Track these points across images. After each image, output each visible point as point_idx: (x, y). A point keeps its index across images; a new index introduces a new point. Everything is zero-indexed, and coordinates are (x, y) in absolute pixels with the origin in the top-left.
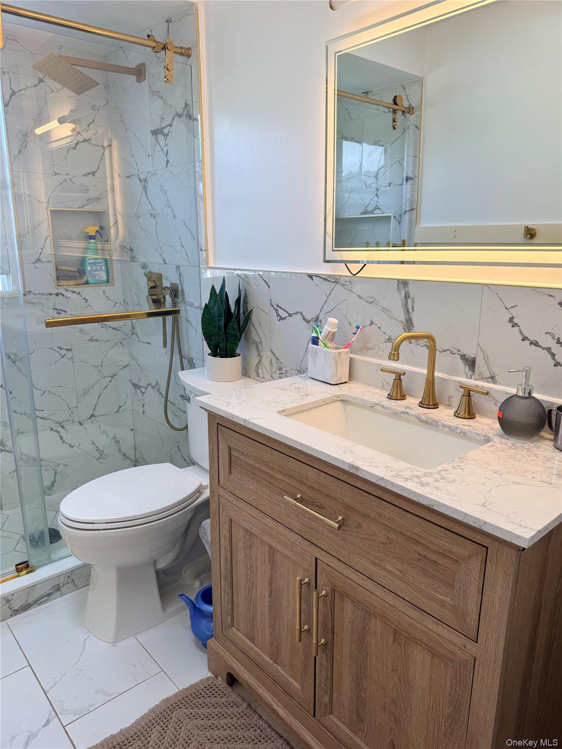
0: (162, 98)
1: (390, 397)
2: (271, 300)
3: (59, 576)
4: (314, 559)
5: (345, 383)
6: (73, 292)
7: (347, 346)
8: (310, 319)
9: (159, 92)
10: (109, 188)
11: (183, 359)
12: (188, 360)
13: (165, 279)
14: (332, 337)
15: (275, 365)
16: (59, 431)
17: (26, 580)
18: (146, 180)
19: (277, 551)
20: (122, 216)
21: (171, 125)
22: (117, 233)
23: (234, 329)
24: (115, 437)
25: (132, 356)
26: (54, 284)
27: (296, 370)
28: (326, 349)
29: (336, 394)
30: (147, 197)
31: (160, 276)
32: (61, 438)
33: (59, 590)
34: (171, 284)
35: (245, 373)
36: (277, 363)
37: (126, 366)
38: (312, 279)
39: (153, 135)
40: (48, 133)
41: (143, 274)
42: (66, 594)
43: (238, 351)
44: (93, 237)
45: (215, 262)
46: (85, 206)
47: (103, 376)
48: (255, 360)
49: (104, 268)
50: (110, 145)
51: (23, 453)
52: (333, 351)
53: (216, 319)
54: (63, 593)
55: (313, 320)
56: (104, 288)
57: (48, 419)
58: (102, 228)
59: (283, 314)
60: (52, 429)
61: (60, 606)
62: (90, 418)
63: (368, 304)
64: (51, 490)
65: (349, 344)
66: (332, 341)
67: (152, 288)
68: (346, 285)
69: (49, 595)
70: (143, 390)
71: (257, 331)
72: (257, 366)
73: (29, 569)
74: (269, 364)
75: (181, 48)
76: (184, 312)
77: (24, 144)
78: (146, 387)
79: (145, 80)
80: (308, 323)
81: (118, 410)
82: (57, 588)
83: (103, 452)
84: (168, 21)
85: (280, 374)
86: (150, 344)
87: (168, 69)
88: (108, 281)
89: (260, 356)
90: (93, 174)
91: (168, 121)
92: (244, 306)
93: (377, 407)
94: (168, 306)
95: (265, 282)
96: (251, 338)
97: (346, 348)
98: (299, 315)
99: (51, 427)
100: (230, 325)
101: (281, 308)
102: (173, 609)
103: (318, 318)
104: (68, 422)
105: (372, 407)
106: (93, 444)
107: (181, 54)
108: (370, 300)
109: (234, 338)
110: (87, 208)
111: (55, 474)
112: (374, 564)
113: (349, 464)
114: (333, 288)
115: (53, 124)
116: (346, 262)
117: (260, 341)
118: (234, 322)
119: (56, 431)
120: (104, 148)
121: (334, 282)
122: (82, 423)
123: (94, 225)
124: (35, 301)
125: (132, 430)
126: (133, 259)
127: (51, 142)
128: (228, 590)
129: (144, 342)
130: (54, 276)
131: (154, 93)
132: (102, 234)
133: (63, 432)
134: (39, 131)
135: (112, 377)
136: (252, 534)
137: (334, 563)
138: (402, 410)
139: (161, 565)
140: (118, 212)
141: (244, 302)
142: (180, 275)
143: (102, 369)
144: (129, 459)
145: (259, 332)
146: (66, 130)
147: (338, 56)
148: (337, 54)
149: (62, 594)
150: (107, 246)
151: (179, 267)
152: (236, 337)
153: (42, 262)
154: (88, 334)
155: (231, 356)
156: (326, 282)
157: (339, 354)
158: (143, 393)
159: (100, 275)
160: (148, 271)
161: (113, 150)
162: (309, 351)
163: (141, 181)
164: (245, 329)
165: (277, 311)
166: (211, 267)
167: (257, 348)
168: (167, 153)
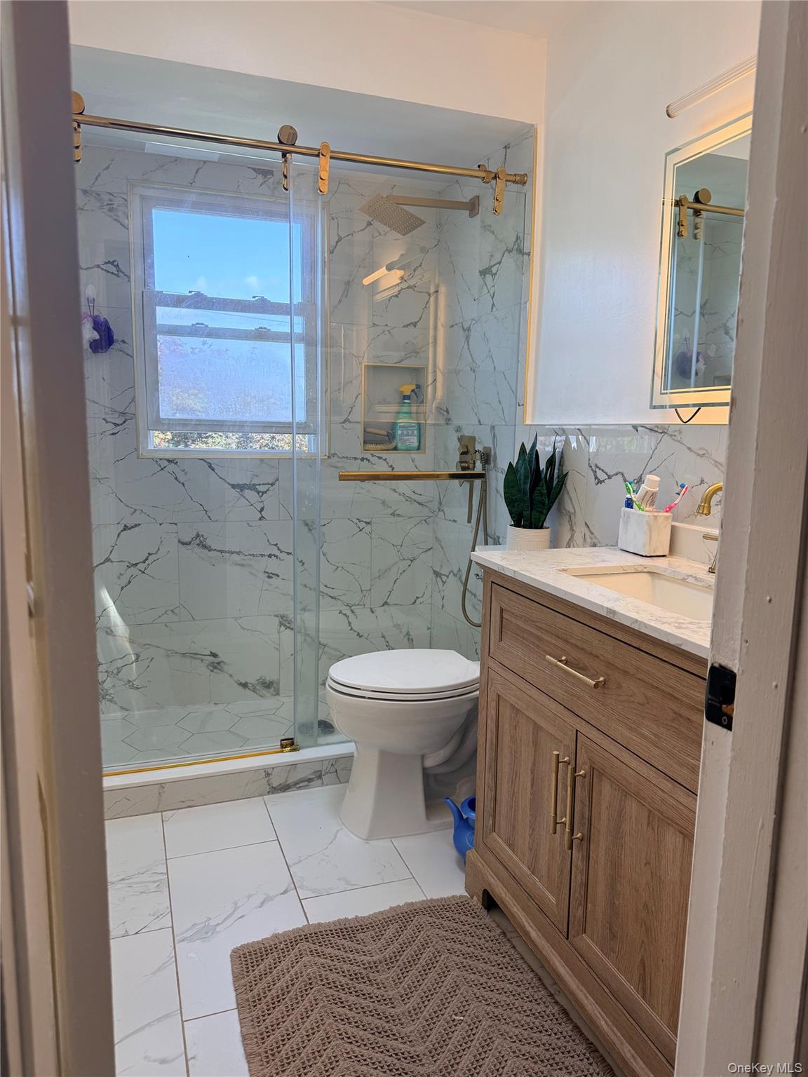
0: (493, 233)
1: (710, 570)
2: (589, 460)
3: (322, 761)
4: (575, 732)
5: (664, 556)
6: (380, 458)
7: (668, 509)
9: (490, 226)
10: (431, 340)
11: (489, 538)
13: (478, 442)
14: (651, 499)
16: (348, 614)
17: (288, 757)
18: (469, 329)
19: (541, 728)
20: (442, 373)
21: (500, 263)
22: (436, 392)
23: (542, 495)
24: (408, 634)
25: (436, 538)
26: (360, 447)
28: (640, 512)
29: (643, 564)
31: (473, 439)
32: (350, 624)
33: (320, 777)
34: (484, 448)
35: (555, 544)
36: (591, 538)
37: (429, 549)
38: (637, 431)
39: (481, 275)
40: (375, 284)
41: (456, 438)
42: (327, 785)
43: (546, 523)
44: (405, 397)
45: (533, 418)
46: (403, 360)
47: (401, 558)
48: (567, 535)
49: (415, 432)
50: (437, 292)
52: (648, 514)
53: (522, 482)
54: (325, 783)
55: (635, 481)
56: (413, 456)
57: (339, 599)
58: (418, 387)
59: (601, 476)
60: (341, 612)
61: (319, 795)
62: (382, 606)
63: (699, 457)
66: (652, 504)
67: (463, 453)
68: (675, 436)
69: (310, 780)
70: (444, 578)
71: (571, 499)
72: (569, 543)
73: (294, 747)
74: (582, 540)
75: (515, 175)
76: (495, 481)
77: (345, 294)
78: (447, 574)
79: (478, 214)
81: (415, 602)
82: (320, 775)
84: (506, 147)
86: (456, 521)
87: (497, 200)
88: (419, 447)
89: (573, 530)
90: (415, 324)
91: (497, 257)
92: (559, 469)
94: (479, 468)
95: (585, 438)
96: (565, 509)
97: (667, 512)
98: (619, 477)
99: (341, 609)
100: (538, 490)
101: (600, 469)
103: (642, 479)
104: (359, 607)
105: (683, 579)
106: (383, 637)
107: (515, 182)
108: (701, 452)
109: (541, 506)
110: (405, 364)
112: (631, 729)
113: (607, 608)
114: (661, 440)
115: (382, 272)
116: (676, 407)
117: (573, 511)
118: (543, 486)
119: (345, 615)
120: (429, 295)
121: (661, 433)
122: (374, 610)
123: (410, 384)
125: (429, 628)
126: (448, 421)
127: (379, 293)
128: (492, 783)
129: (450, 520)
130: (362, 439)
131: (486, 228)
132: (417, 394)
133: (352, 618)
134: (367, 281)
135: (412, 561)
136: (518, 710)
137: (593, 734)
139: (429, 763)
140: (440, 370)
141: (560, 462)
142: (494, 436)
143: (401, 550)
145: (573, 500)
146: (395, 277)
147: (677, 168)
148: (676, 166)
149: (323, 783)
150: (421, 409)
151: (494, 427)
152: (544, 504)
153: (350, 422)
154: (391, 507)
155: (536, 528)
156: (653, 433)
157: (656, 517)
158: (444, 583)
159: (411, 440)
160: (462, 434)
161: (440, 298)
162: (622, 515)
163: (464, 330)
164: (557, 497)
165: (595, 472)
166: (527, 425)
167: (570, 520)
168: (494, 295)
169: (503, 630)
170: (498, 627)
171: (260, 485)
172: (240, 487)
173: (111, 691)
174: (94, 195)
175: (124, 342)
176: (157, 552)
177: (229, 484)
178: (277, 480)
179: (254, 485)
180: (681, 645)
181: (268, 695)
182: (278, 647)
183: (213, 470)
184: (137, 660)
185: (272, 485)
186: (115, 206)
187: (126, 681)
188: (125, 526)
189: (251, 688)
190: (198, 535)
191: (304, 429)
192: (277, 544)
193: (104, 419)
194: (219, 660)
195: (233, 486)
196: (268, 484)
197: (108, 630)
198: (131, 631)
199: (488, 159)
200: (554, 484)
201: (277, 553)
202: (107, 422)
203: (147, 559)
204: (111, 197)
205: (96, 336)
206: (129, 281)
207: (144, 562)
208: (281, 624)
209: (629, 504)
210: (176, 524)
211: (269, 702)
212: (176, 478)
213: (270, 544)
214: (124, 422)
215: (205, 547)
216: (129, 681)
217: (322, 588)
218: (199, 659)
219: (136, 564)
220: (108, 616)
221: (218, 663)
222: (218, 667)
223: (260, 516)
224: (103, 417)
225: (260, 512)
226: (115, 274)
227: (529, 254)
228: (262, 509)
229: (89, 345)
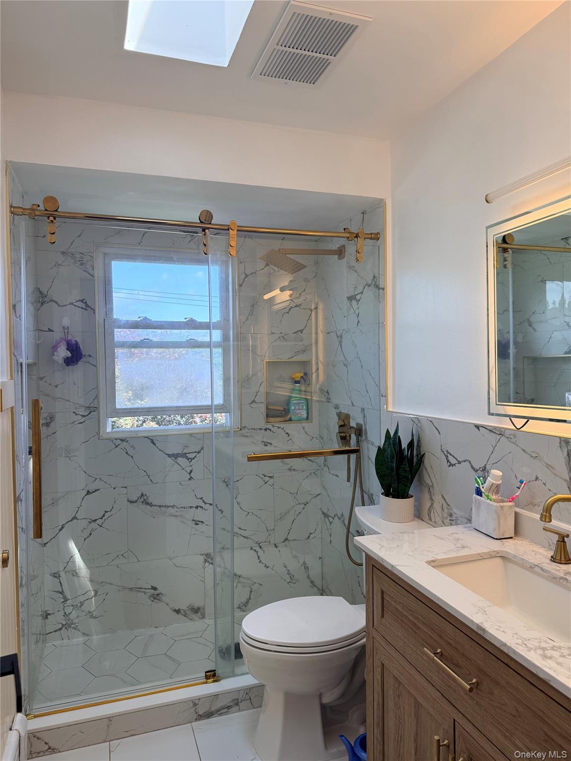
0: (356, 272)
1: (553, 559)
2: (441, 446)
3: (238, 691)
4: (452, 720)
5: (511, 538)
6: (278, 428)
7: (511, 500)
8: (478, 468)
9: (354, 267)
10: (313, 342)
11: (364, 494)
12: (369, 496)
13: (352, 419)
14: (496, 489)
15: (446, 511)
16: (257, 550)
17: (212, 688)
18: (341, 336)
19: (422, 705)
20: (323, 365)
21: (362, 293)
22: (318, 378)
23: (406, 471)
24: (304, 563)
25: (323, 486)
26: (264, 421)
27: (466, 518)
28: (488, 501)
29: (495, 550)
30: (342, 350)
31: (348, 417)
32: (259, 557)
33: (237, 704)
34: (357, 424)
35: (418, 515)
36: (448, 509)
38: (479, 430)
39: (348, 300)
40: (272, 299)
41: (335, 413)
42: (243, 710)
43: (410, 493)
44: (296, 382)
45: (394, 407)
46: (293, 357)
47: (297, 503)
48: (428, 504)
49: (305, 407)
50: (316, 308)
51: (226, 568)
52: (495, 504)
53: (389, 460)
54: (241, 709)
55: (481, 469)
56: (303, 425)
57: (249, 538)
58: (305, 374)
59: (453, 461)
60: (251, 549)
61: (236, 720)
62: (284, 542)
63: (532, 458)
64: (246, 606)
65: (513, 499)
66: (497, 493)
67: (341, 426)
68: (511, 438)
69: (229, 707)
70: (331, 519)
71: (429, 475)
72: (429, 510)
73: (216, 678)
74: (440, 509)
75: (371, 234)
76: (366, 450)
77: (251, 313)
78: (333, 517)
79: (344, 257)
80: (476, 471)
81: (309, 537)
82: (237, 703)
83: (293, 576)
84: (363, 214)
85: (451, 520)
86: (338, 476)
87: (359, 252)
88: (307, 418)
89: (432, 500)
90: (301, 331)
91: (360, 289)
92: (417, 449)
93: (537, 569)
94: (353, 445)
95: (436, 428)
96: (424, 481)
97: (510, 502)
98: (467, 463)
99: (251, 546)
100: (402, 468)
101: (450, 455)
102: (335, 750)
103: (485, 468)
104: (266, 543)
105: (532, 568)
106: (285, 567)
107: (371, 239)
108: (534, 455)
109: (405, 480)
110: (295, 359)
111: (251, 592)
112: (505, 736)
113: (477, 624)
114: (499, 440)
115: (277, 292)
116: (510, 416)
117: (431, 485)
118: (406, 465)
119: (255, 550)
120: (311, 310)
121: (499, 435)
122: (277, 545)
123: (299, 372)
124: (248, 434)
125: (320, 558)
126: (329, 400)
127: (276, 305)
128: (380, 739)
129: (333, 474)
130: (265, 414)
131: (351, 267)
132: (305, 378)
133: (260, 552)
134: (266, 297)
135: (305, 505)
136: (400, 682)
137: (469, 728)
138: (562, 575)
139: (326, 700)
140: (320, 361)
141: (418, 446)
142: (364, 416)
143: (297, 496)
144: (316, 587)
145: (431, 476)
146: (286, 295)
147: (496, 238)
148: (495, 237)
149: (240, 709)
150: (308, 389)
151: (364, 409)
152: (408, 479)
153: (256, 403)
154: (288, 464)
155: (403, 498)
156: (492, 434)
157: (502, 507)
158: (331, 523)
159: (302, 413)
160: (340, 411)
161: (318, 312)
162: (474, 501)
163: (338, 337)
164: (417, 471)
165: (447, 457)
166: (389, 411)
167: (429, 491)
168: (358, 315)
169: (384, 608)
170: (380, 607)
171: (189, 453)
172: (175, 456)
173: (75, 621)
174: (70, 254)
175: (90, 356)
176: (111, 510)
177: (166, 454)
178: (202, 448)
179: (185, 454)
180: (550, 681)
181: (196, 618)
182: (203, 579)
183: (154, 444)
184: (96, 595)
185: (199, 452)
186: (84, 262)
187: (87, 611)
188: (88, 491)
189: (183, 613)
190: (142, 495)
191: (221, 409)
192: (202, 498)
193: (74, 412)
194: (158, 592)
195: (169, 456)
196: (196, 452)
197: (75, 574)
198: (91, 572)
199: (351, 220)
200: (414, 464)
201: (202, 505)
202: (76, 414)
203: (104, 516)
204: (82, 255)
205: (69, 354)
206: (94, 313)
207: (102, 518)
208: (206, 561)
209: (479, 493)
210: (126, 487)
211: (197, 625)
212: (127, 453)
213: (197, 497)
214: (89, 414)
215: (148, 504)
216: (90, 612)
217: (236, 530)
218: (142, 592)
219: (96, 520)
220: (74, 562)
221: (158, 595)
222: (158, 598)
223: (190, 477)
224: (74, 411)
225: (190, 474)
226: (84, 309)
227: (383, 289)
228: (191, 471)
229: (63, 361)
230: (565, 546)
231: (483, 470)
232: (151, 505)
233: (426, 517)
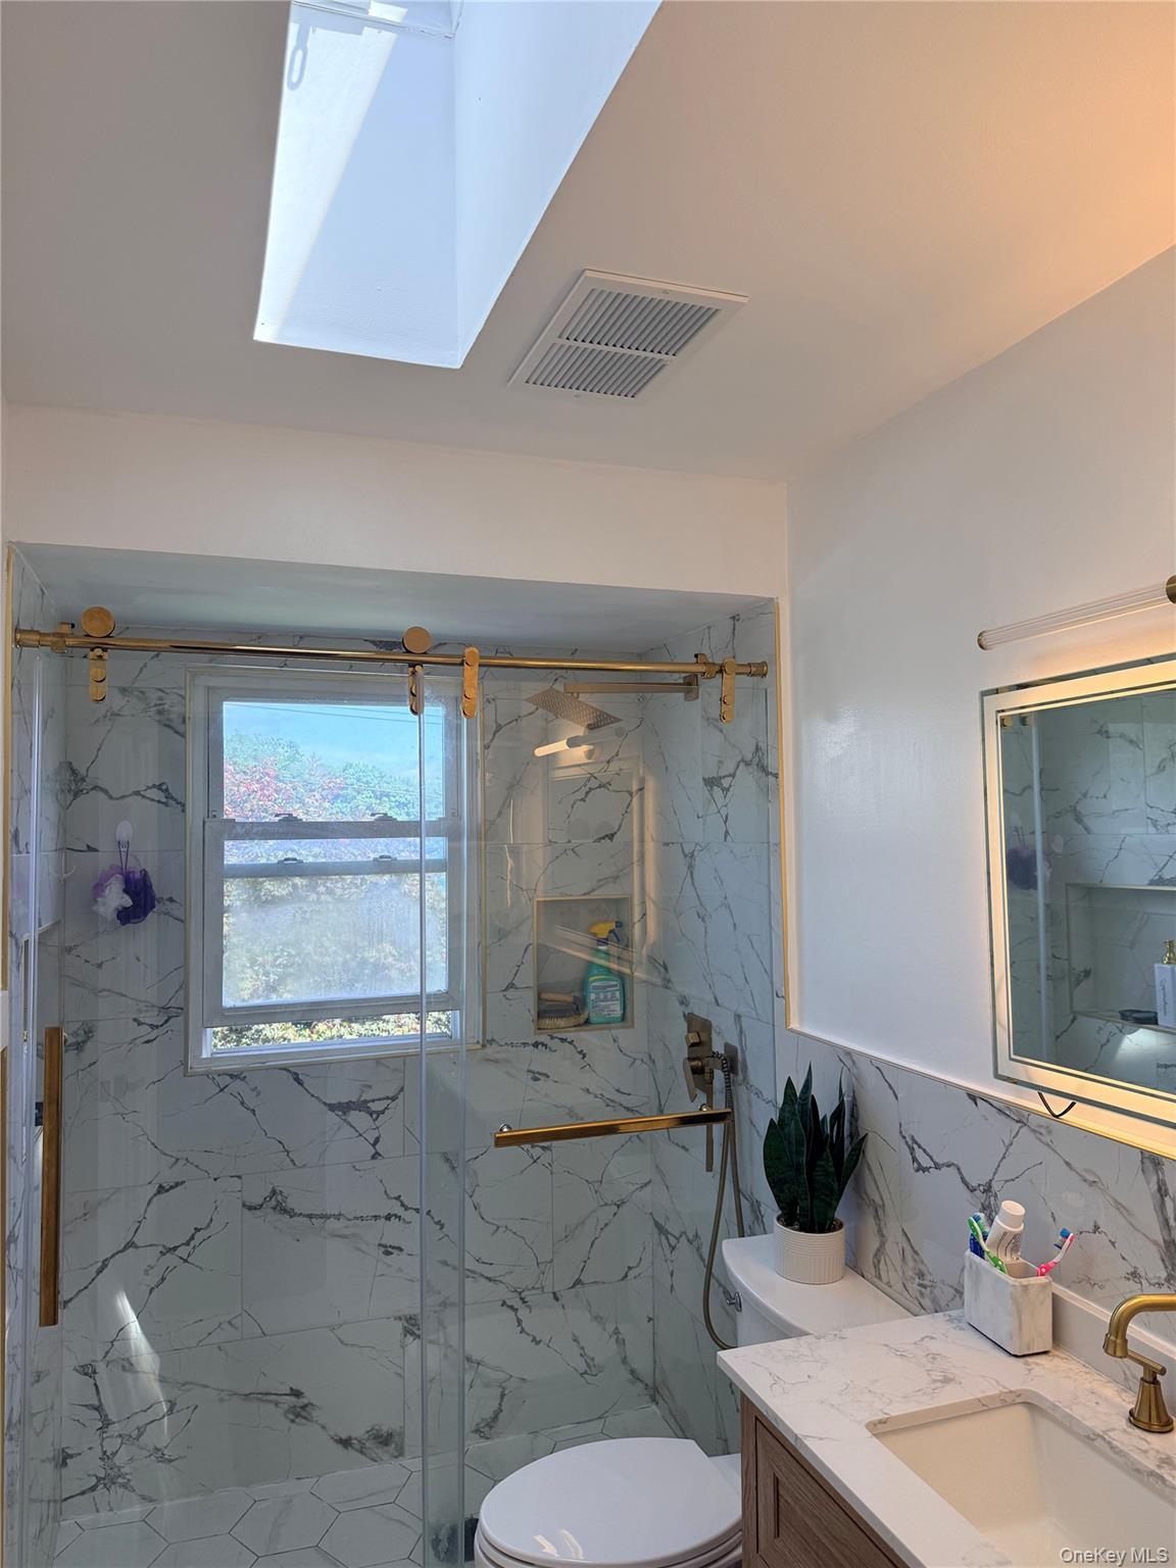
0: (721, 731)
1: (1134, 1419)
2: (900, 1124)
5: (1045, 1353)
6: (563, 1040)
7: (1044, 1270)
8: (975, 1184)
10: (635, 858)
11: (742, 1196)
12: (752, 1205)
13: (716, 1032)
15: (911, 1263)
16: (515, 1306)
18: (692, 856)
20: (654, 903)
21: (733, 776)
22: (647, 930)
23: (827, 1174)
24: (617, 1332)
25: (657, 1167)
26: (532, 1026)
27: (952, 1287)
28: (997, 1271)
29: (1012, 1389)
30: (693, 884)
31: (706, 1026)
32: (519, 1322)
34: (727, 1046)
35: (854, 1263)
36: (916, 1261)
37: (646, 1185)
38: (976, 1104)
39: (706, 785)
41: (681, 1014)
43: (840, 1214)
44: (605, 942)
45: (801, 1022)
46: (593, 890)
47: (602, 1203)
48: (874, 1244)
49: (618, 994)
50: (641, 789)
51: (451, 1346)
52: (1011, 1280)
53: (793, 1149)
55: (981, 1188)
56: (615, 1032)
57: (501, 1282)
58: (619, 924)
59: (925, 1162)
60: (504, 1304)
62: (573, 1287)
63: (1087, 1184)
64: (491, 1427)
65: (1048, 1269)
67: (693, 1045)
68: (1041, 1134)
70: (672, 1240)
71: (875, 1181)
72: (876, 1255)
74: (899, 1258)
75: (749, 665)
76: (747, 1105)
77: (507, 803)
78: (677, 1235)
79: (697, 698)
80: (972, 1191)
81: (626, 1276)
83: (593, 1359)
84: (733, 618)
85: (920, 1285)
86: (687, 1150)
87: (726, 702)
88: (623, 1018)
89: (883, 1236)
90: (611, 837)
91: (729, 767)
92: (851, 1123)
93: (1099, 1443)
94: (718, 1101)
95: (890, 1085)
96: (866, 1193)
97: (1043, 1274)
98: (952, 1170)
99: (504, 1298)
100: (819, 1166)
101: (920, 1147)
103: (990, 1187)
104: (534, 1292)
106: (575, 1340)
107: (750, 674)
108: (1091, 1178)
109: (827, 1193)
110: (599, 894)
111: (503, 1396)
114: (1017, 1133)
116: (1041, 1089)
117: (881, 1203)
118: (827, 1159)
119: (511, 1307)
120: (631, 795)
121: (1017, 1121)
122: (558, 1294)
123: (607, 922)
124: (498, 1056)
125: (650, 1320)
126: (667, 984)
127: (560, 769)
129: (678, 1145)
130: (534, 1013)
131: (709, 720)
132: (619, 935)
133: (523, 1313)
135: (618, 1207)
138: (1154, 1466)
140: (650, 898)
141: (852, 1115)
142: (741, 1032)
143: (601, 1189)
145: (879, 1185)
148: (998, 712)
151: (739, 1016)
156: (1003, 1117)
157: (1025, 1288)
158: (673, 1248)
159: (612, 1008)
160: (690, 1011)
161: (646, 796)
162: (967, 1265)
163: (686, 856)
164: (851, 1172)
165: (912, 1150)
166: (792, 1031)
168: (727, 818)
169: (781, 1517)
170: (771, 1511)
171: (373, 1101)
172: (344, 1108)
173: (126, 1470)
174: (136, 693)
175: (171, 900)
176: (209, 1225)
177: (325, 1104)
178: (402, 1089)
179: (366, 1102)
181: (385, 1457)
182: (400, 1371)
183: (300, 1083)
184: (171, 1410)
185: (393, 1099)
186: (166, 706)
187: (151, 1449)
188: (161, 1186)
189: (355, 1446)
190: (274, 1192)
191: (443, 1002)
192: (400, 1196)
193: (135, 1020)
194: (305, 1401)
195: (332, 1107)
196: (387, 1098)
197: (127, 1365)
201: (399, 1211)
202: (140, 1024)
203: (192, 1238)
204: (161, 694)
205: (127, 901)
206: (183, 811)
207: (188, 1244)
208: (407, 1332)
209: (978, 1250)
210: (239, 1177)
211: (385, 1472)
212: (242, 1103)
213: (387, 1195)
214: (166, 1022)
215: (285, 1211)
216: (157, 1450)
217: (470, 1264)
218: (270, 1401)
219: (175, 1248)
220: (126, 1340)
221: (304, 1407)
222: (303, 1413)
223: (373, 1151)
224: (134, 1016)
225: (374, 1145)
226: (163, 803)
227: (776, 776)
228: (377, 1140)
229: (115, 916)
230: (1158, 1392)
231: (985, 1191)
232: (291, 1213)
233: (870, 1271)
